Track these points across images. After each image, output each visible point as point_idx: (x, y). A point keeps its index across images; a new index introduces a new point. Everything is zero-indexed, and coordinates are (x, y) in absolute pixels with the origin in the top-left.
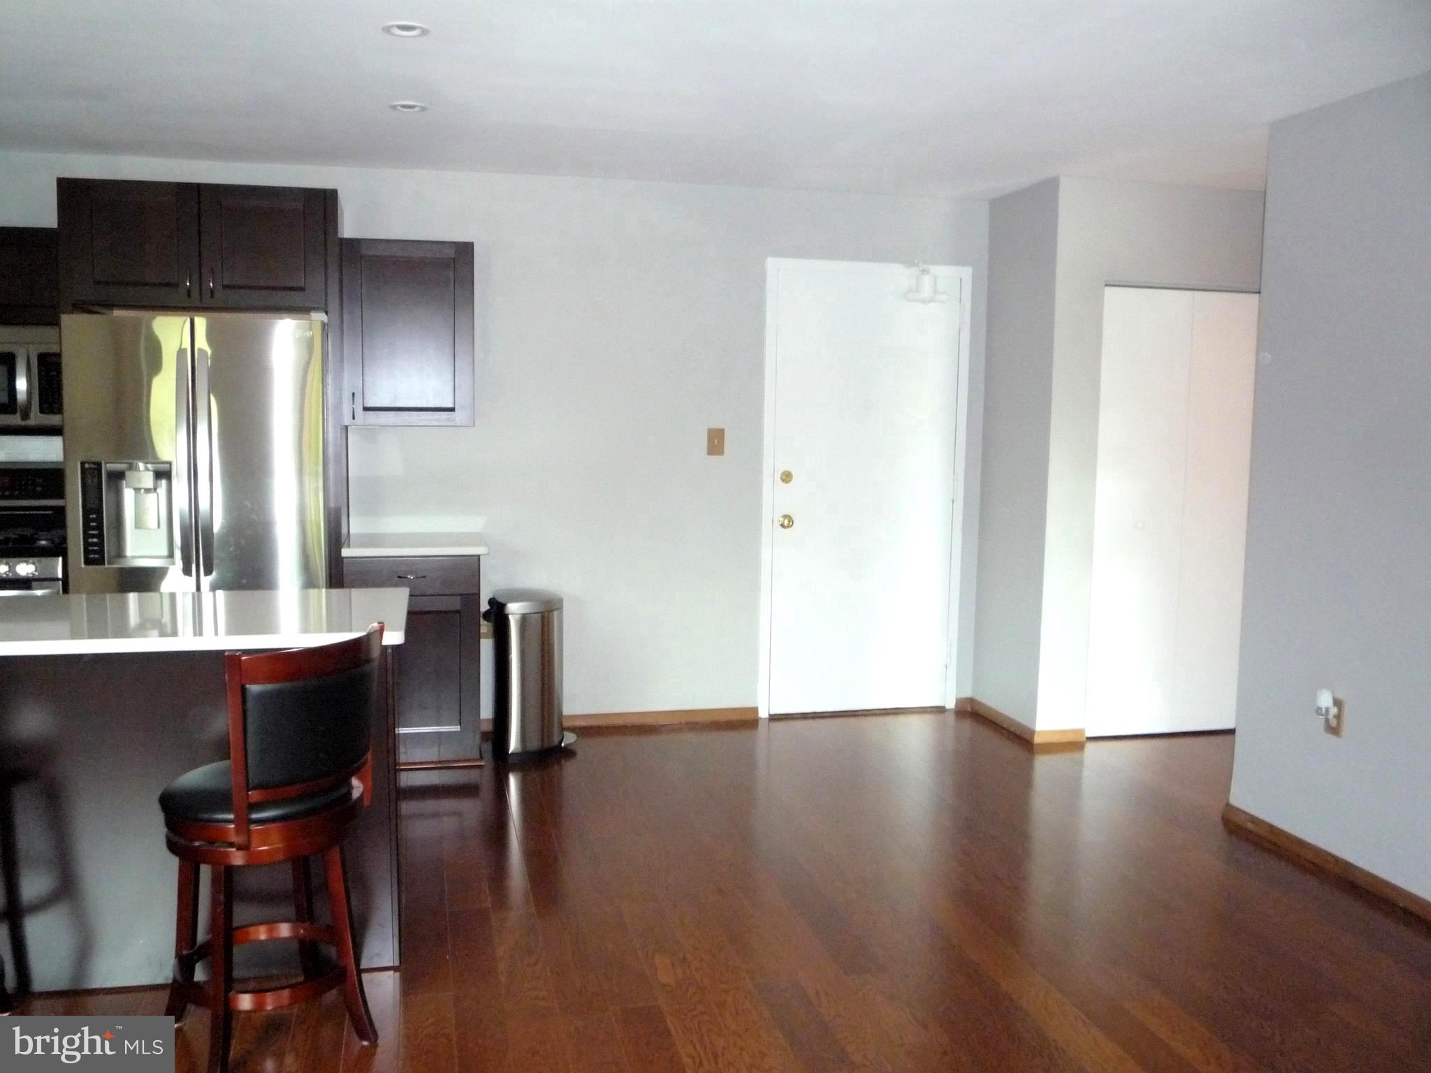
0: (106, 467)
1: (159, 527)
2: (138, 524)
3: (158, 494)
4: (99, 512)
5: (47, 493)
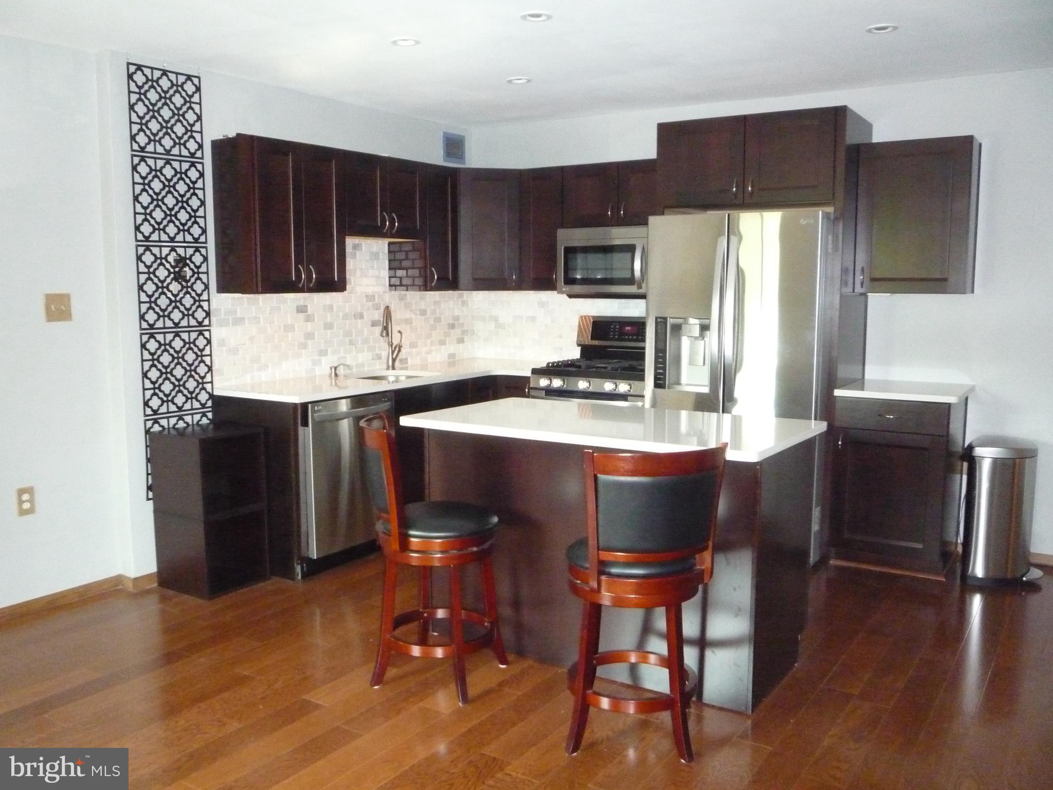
0: (670, 321)
1: (704, 364)
2: (691, 363)
3: (705, 342)
4: (664, 352)
5: (635, 337)
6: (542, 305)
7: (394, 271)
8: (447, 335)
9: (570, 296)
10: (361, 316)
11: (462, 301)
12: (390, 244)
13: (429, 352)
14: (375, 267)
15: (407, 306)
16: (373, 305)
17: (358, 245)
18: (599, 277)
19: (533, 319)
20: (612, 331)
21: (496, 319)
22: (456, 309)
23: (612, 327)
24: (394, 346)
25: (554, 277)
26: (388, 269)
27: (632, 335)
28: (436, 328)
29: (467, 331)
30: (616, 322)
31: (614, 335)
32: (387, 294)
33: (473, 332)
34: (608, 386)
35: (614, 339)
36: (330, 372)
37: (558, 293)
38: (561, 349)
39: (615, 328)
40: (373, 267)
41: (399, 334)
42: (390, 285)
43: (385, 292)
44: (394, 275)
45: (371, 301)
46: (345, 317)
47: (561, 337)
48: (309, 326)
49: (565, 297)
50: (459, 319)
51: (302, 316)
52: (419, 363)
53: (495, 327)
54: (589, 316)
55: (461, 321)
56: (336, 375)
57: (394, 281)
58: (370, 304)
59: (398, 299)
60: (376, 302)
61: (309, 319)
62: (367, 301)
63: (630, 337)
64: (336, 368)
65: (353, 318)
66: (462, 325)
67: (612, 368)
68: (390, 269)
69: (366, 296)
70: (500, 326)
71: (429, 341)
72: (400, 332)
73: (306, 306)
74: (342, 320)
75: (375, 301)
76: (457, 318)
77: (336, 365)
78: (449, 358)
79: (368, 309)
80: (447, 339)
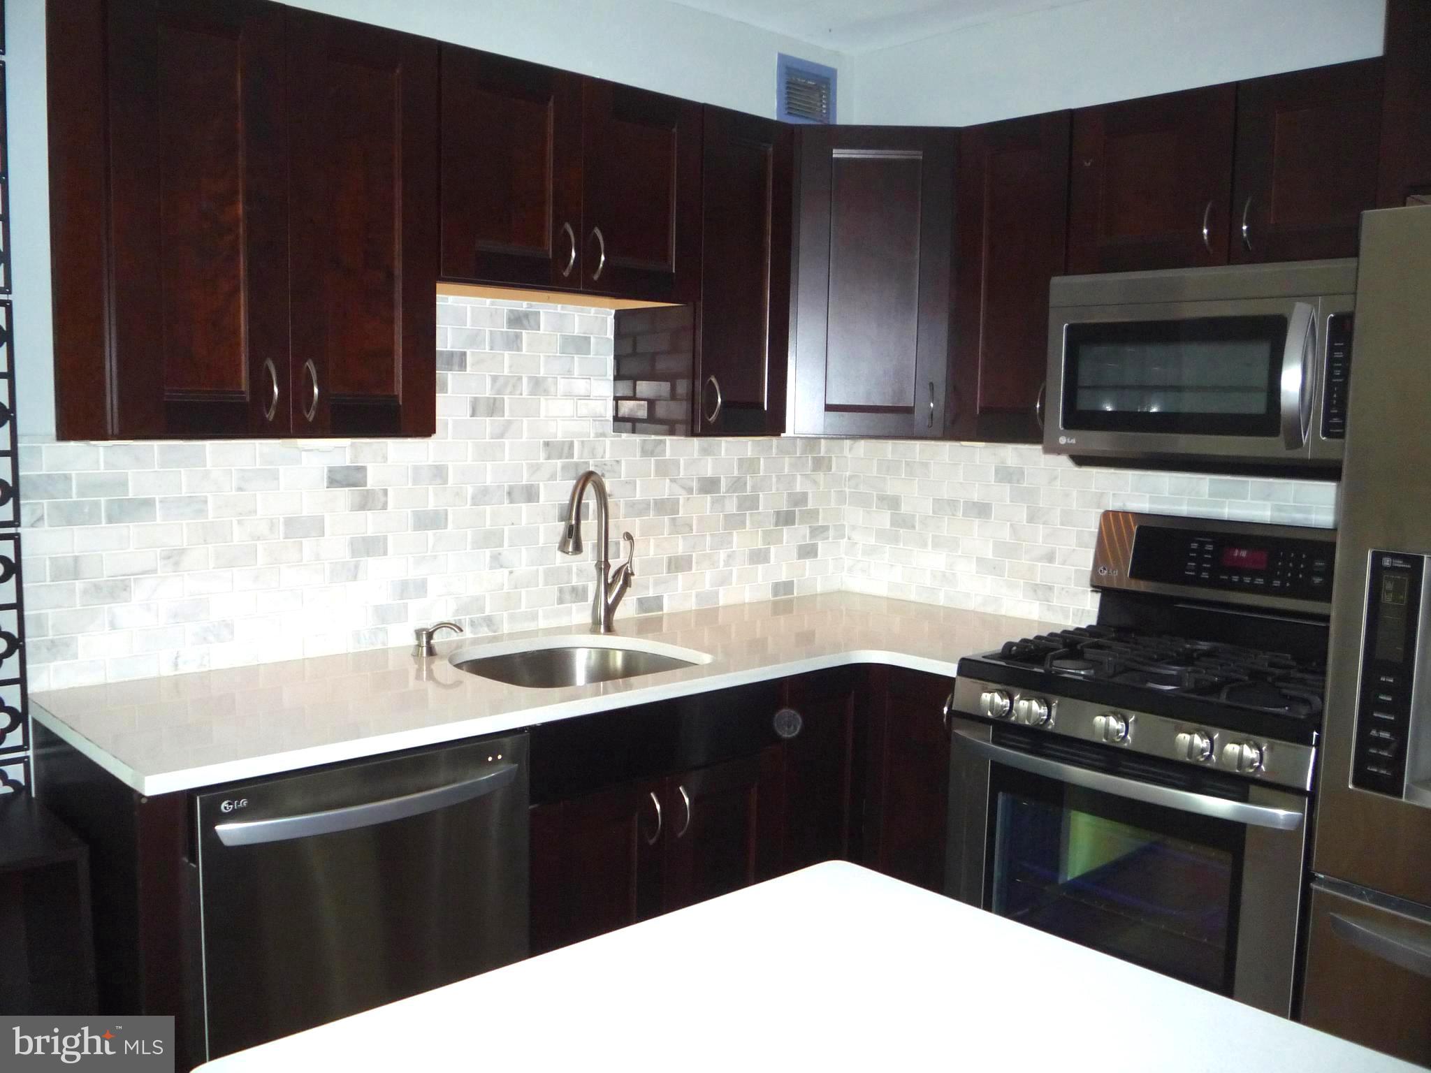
4: (1403, 671)
5: (1260, 581)
6: (1006, 475)
7: (629, 383)
8: (770, 538)
9: (1082, 460)
10: (530, 494)
11: (814, 458)
12: (620, 316)
13: (724, 580)
14: (576, 373)
15: (664, 470)
16: (564, 468)
17: (527, 315)
18: (1154, 410)
19: (982, 510)
20: (1192, 559)
21: (893, 503)
22: (799, 477)
23: (1194, 546)
24: (611, 573)
25: (1038, 406)
26: (612, 378)
27: (1254, 573)
28: (742, 524)
29: (825, 529)
30: (1207, 534)
31: (1199, 570)
32: (608, 441)
33: (840, 529)
34: (1191, 741)
35: (1196, 581)
36: (416, 643)
37: (1047, 450)
38: (1050, 588)
39: (1201, 551)
40: (570, 372)
41: (628, 543)
42: (617, 419)
43: (603, 435)
44: (630, 394)
45: (560, 458)
46: (482, 496)
47: (1050, 558)
48: (370, 523)
49: (1064, 461)
50: (806, 499)
51: (344, 495)
52: (693, 608)
53: (892, 525)
54: (1125, 513)
55: (811, 505)
56: (431, 652)
57: (627, 407)
58: (559, 463)
59: (638, 453)
60: (576, 459)
61: (367, 502)
62: (549, 458)
63: (1247, 580)
64: (430, 635)
65: (506, 501)
66: (814, 514)
67: (1197, 681)
68: (618, 377)
69: (547, 444)
70: (903, 522)
71: (722, 554)
72: (629, 537)
73: (362, 470)
74: (474, 504)
75: (572, 456)
76: (801, 499)
77: (430, 626)
78: (775, 593)
79: (553, 477)
80: (773, 549)
